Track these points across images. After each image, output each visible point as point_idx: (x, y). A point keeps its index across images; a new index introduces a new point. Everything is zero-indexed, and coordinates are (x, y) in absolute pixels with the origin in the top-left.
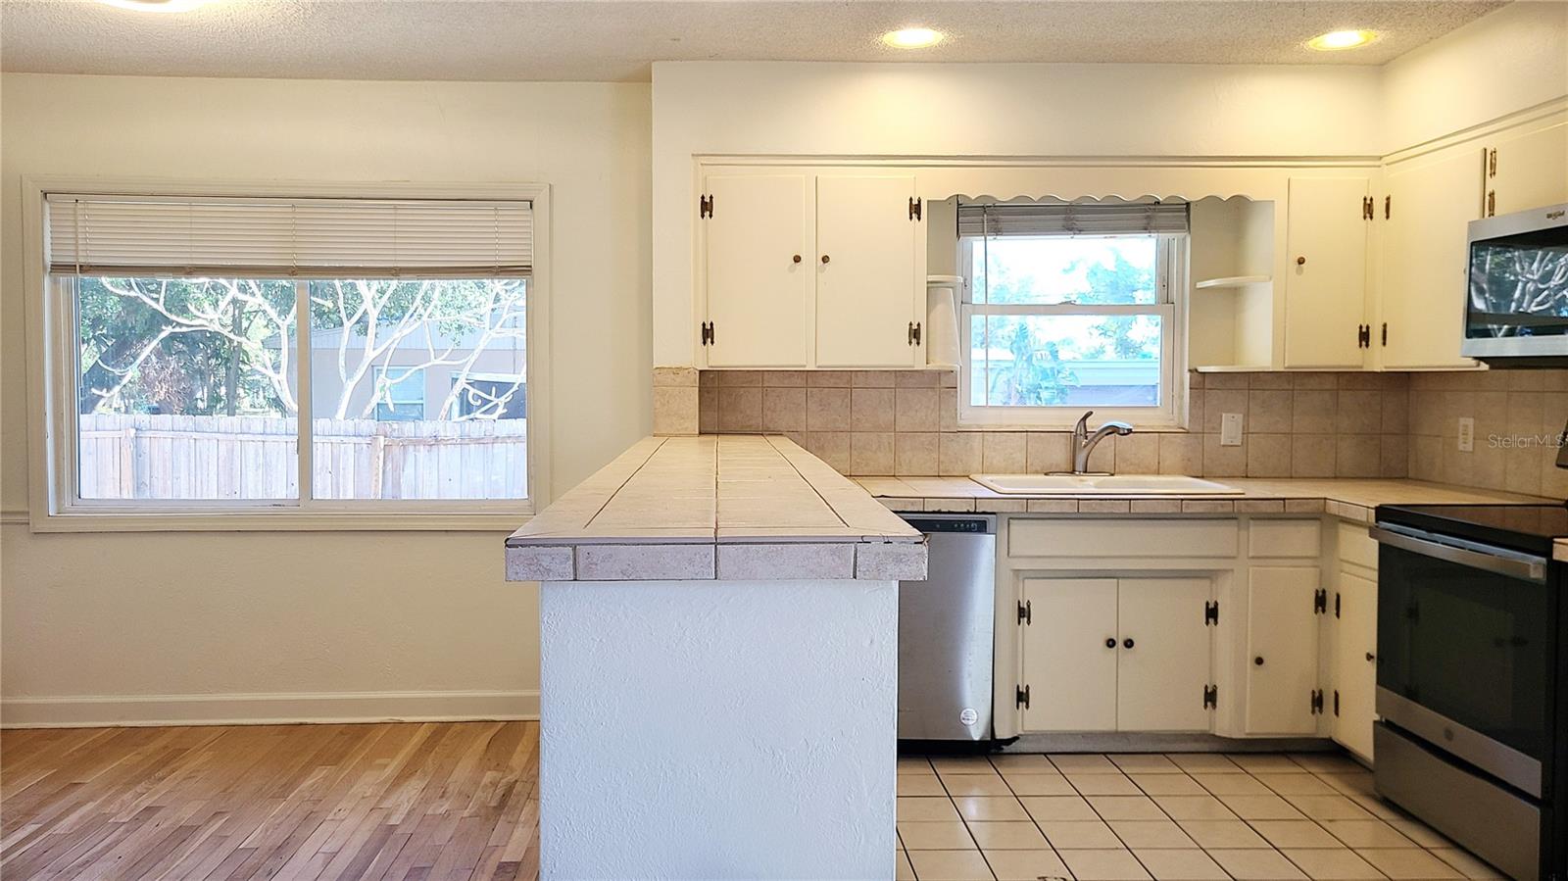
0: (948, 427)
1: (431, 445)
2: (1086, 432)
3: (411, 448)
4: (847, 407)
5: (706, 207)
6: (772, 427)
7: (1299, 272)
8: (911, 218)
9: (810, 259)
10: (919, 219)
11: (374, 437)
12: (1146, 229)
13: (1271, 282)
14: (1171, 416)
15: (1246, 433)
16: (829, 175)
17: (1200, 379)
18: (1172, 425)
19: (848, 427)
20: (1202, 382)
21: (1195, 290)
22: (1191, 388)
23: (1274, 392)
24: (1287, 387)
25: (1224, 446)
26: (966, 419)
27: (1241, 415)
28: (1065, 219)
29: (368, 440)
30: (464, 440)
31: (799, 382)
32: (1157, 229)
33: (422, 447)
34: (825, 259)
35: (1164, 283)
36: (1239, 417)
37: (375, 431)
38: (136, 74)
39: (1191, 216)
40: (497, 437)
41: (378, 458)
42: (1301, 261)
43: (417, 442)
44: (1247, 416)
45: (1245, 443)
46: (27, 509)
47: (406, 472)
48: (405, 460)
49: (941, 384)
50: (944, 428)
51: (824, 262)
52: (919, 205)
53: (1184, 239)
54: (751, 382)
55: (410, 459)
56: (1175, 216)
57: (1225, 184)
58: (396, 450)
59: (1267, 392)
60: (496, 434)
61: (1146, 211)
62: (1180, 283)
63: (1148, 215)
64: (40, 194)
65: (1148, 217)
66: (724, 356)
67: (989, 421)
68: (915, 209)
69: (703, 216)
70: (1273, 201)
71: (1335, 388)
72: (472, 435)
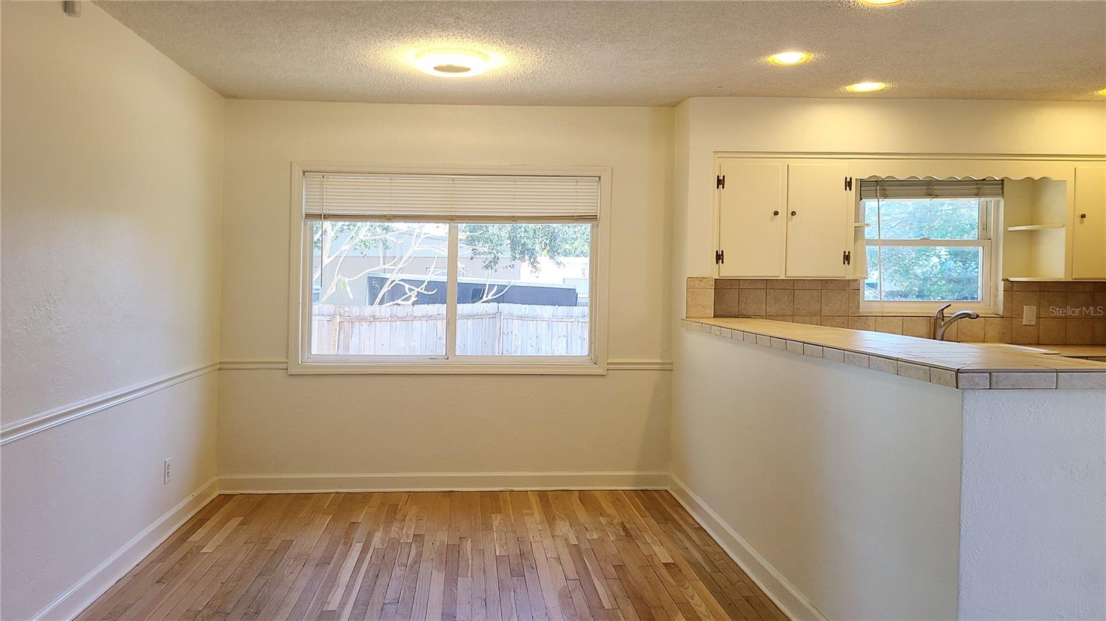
0: (854, 314)
1: (370, 322)
2: (943, 317)
3: (357, 323)
4: (791, 300)
5: (720, 182)
6: (744, 312)
7: (1082, 223)
8: (846, 189)
9: (782, 213)
10: (850, 189)
11: (333, 316)
12: (977, 195)
13: (1064, 229)
14: (989, 308)
15: (1038, 317)
16: (794, 163)
17: (1010, 285)
18: (990, 313)
19: (791, 314)
20: (1012, 288)
21: (1006, 232)
22: (1004, 291)
23: (1055, 293)
24: (1063, 290)
25: (1025, 325)
26: (863, 310)
27: (1035, 307)
28: (927, 189)
29: (328, 318)
30: (393, 318)
31: (762, 286)
32: (984, 195)
33: (364, 323)
34: (793, 213)
35: (985, 227)
36: (1034, 308)
37: (333, 312)
38: (373, 102)
39: (1005, 187)
40: (416, 317)
41: (336, 330)
42: (1083, 216)
43: (361, 319)
44: (1038, 308)
45: (1038, 324)
46: (286, 361)
47: (353, 338)
48: (352, 332)
49: (849, 288)
50: (851, 313)
51: (792, 215)
52: (850, 182)
53: (999, 202)
54: (731, 285)
55: (356, 331)
56: (993, 188)
57: (1036, 170)
58: (346, 324)
59: (1052, 293)
60: (414, 315)
61: (977, 184)
62: (995, 226)
63: (977, 187)
64: (302, 173)
65: (978, 188)
66: (728, 270)
67: (876, 309)
68: (848, 184)
69: (718, 188)
70: (1065, 181)
71: (1092, 290)
72: (399, 315)
